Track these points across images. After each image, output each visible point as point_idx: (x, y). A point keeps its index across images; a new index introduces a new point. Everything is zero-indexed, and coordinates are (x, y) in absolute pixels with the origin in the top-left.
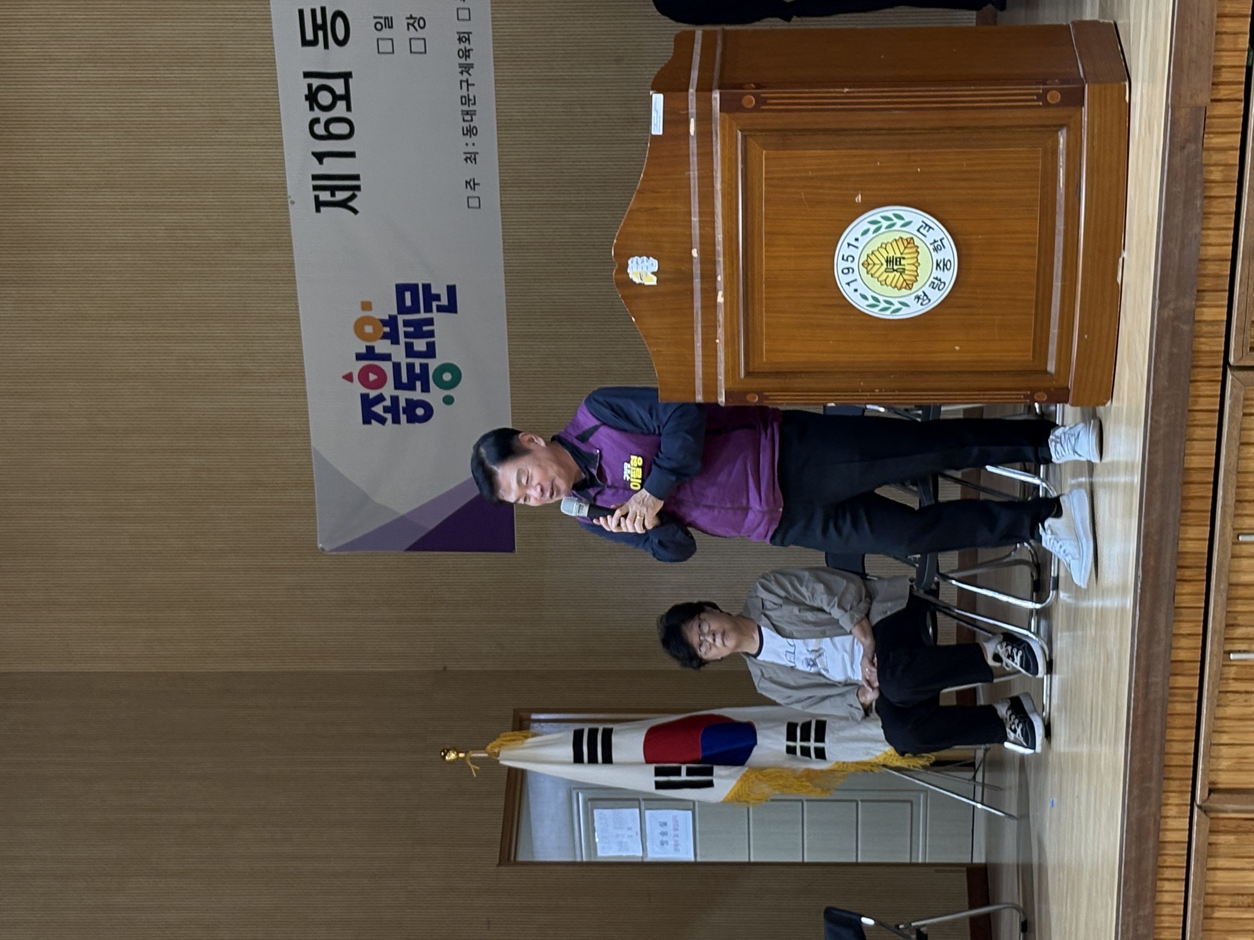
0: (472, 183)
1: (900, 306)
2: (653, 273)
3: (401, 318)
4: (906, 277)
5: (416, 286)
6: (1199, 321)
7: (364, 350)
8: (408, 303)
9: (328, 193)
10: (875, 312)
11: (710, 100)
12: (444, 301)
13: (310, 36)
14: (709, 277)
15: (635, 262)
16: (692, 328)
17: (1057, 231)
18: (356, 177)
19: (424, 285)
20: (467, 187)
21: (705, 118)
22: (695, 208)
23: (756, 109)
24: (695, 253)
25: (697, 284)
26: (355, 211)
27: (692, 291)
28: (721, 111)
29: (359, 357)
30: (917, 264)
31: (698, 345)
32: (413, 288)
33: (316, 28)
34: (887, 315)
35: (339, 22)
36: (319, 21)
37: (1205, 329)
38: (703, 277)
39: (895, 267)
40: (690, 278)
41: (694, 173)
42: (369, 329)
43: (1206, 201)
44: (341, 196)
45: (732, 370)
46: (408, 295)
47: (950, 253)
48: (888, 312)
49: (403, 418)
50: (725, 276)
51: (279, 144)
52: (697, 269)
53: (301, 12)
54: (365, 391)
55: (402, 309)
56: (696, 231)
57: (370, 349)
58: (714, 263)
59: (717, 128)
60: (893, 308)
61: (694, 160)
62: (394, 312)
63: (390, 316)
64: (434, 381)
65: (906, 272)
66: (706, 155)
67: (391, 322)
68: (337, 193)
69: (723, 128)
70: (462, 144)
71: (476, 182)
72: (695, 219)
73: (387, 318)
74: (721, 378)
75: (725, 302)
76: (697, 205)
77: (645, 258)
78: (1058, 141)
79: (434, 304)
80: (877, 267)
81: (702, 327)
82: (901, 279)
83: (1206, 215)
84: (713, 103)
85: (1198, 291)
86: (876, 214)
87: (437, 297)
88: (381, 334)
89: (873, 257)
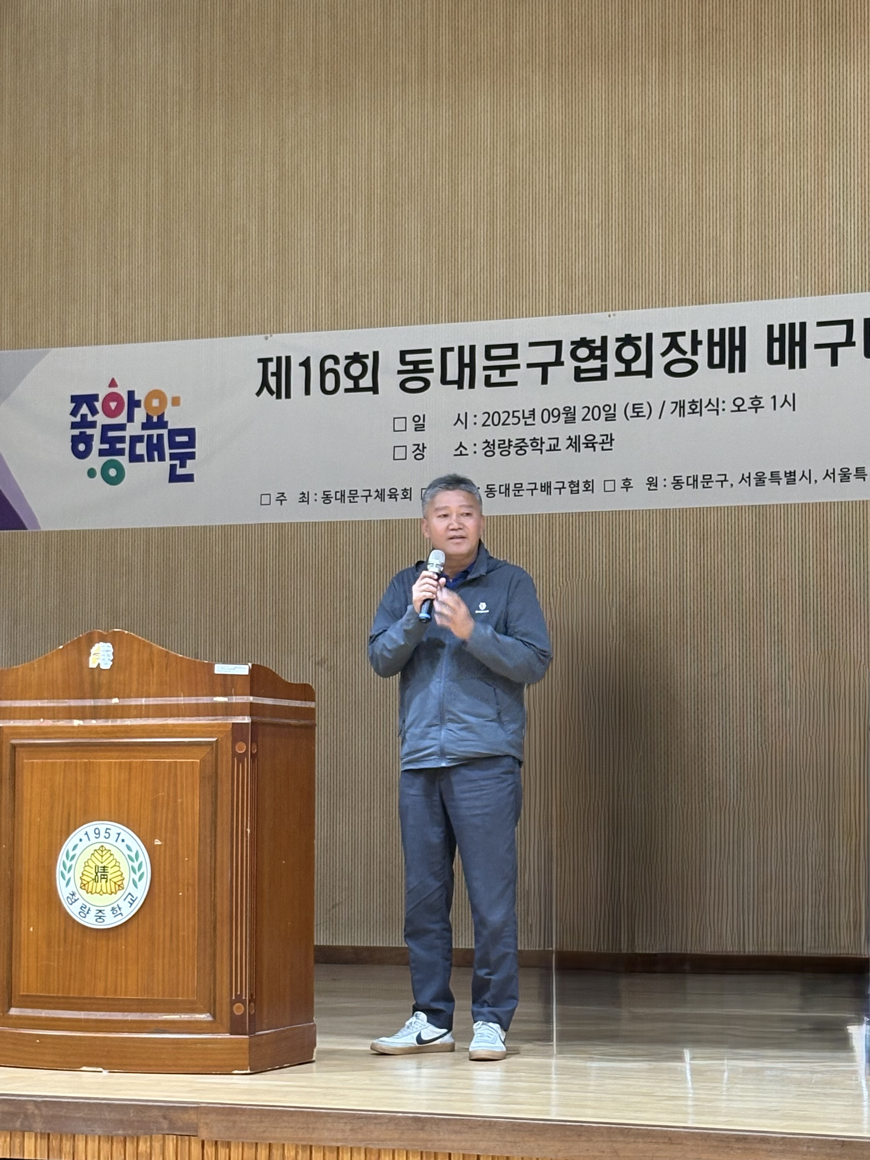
0: (282, 498)
1: (67, 879)
2: (99, 664)
3: (165, 432)
4: (91, 884)
5: (193, 447)
6: (24, 1136)
7: (137, 398)
8: (179, 439)
9: (275, 370)
10: (62, 857)
11: (243, 714)
12: (180, 471)
13: (409, 358)
14: (95, 713)
15: (108, 649)
16: (53, 698)
17: (126, 1014)
18: (288, 396)
19: (194, 453)
20: (279, 493)
21: (228, 710)
22: (152, 701)
23: (234, 754)
24: (115, 701)
25: (89, 703)
26: (258, 394)
27: (83, 698)
28: (233, 723)
29: (131, 394)
30: (101, 893)
31: (39, 703)
32: (191, 443)
33: (416, 363)
34: (59, 868)
35: (420, 384)
36: (422, 367)
37: (17, 1141)
38: (95, 707)
39: (99, 874)
40: (94, 697)
41: (182, 700)
42: (155, 403)
43: (122, 1138)
44: (272, 381)
45: (17, 732)
46: (185, 439)
47: (111, 921)
48: (62, 869)
49: (76, 432)
50: (96, 727)
51: (317, 328)
52: (101, 702)
53: (429, 351)
54: (101, 398)
55: (173, 433)
56: (133, 702)
57: (138, 404)
58: (107, 717)
59: (220, 720)
60: (65, 873)
61: (193, 700)
62: (170, 426)
63: (167, 422)
64: (109, 461)
65: (95, 884)
66: (197, 711)
67: (162, 423)
68: (275, 378)
69: (219, 725)
70: (316, 491)
71: (283, 502)
72: (143, 701)
73: (165, 419)
74: (12, 723)
75: (73, 727)
76: (155, 703)
77: (112, 658)
78: (201, 1012)
79: (177, 462)
80: (100, 858)
81: (54, 707)
82: (89, 879)
83: (111, 1139)
84: (241, 717)
85: (49, 1135)
86: (144, 857)
87: (183, 465)
88: (150, 414)
89: (108, 855)
